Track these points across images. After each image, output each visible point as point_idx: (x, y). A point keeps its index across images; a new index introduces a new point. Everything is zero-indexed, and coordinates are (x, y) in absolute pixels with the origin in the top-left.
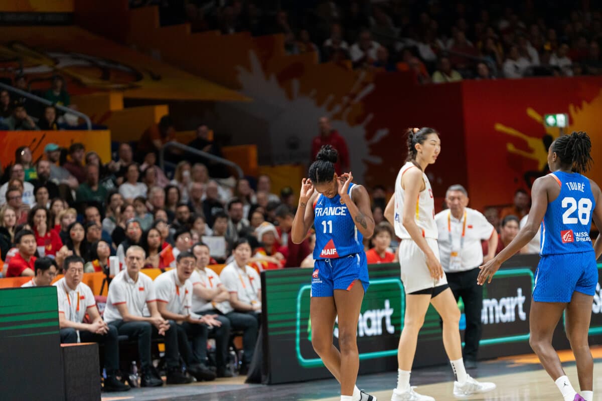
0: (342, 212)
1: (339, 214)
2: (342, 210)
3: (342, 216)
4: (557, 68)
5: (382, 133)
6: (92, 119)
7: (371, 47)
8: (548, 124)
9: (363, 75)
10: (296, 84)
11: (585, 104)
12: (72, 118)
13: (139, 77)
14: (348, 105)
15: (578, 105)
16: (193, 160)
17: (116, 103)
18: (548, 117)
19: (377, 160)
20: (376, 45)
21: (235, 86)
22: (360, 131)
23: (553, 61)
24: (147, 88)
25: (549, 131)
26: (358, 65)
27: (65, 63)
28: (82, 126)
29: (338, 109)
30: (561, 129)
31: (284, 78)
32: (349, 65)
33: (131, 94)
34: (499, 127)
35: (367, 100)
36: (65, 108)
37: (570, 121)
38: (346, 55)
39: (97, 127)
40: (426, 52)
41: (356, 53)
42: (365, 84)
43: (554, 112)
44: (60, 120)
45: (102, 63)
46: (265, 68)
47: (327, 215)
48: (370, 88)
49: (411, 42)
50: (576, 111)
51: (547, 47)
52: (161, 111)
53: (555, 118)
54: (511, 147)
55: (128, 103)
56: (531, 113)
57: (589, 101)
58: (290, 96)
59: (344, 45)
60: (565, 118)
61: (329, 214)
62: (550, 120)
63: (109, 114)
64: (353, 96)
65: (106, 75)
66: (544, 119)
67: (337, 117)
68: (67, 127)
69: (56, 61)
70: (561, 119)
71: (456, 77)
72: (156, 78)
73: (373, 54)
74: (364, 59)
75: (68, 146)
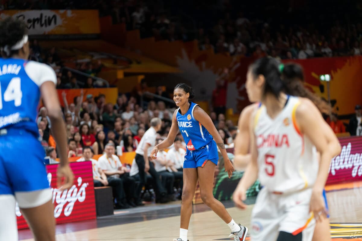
0: (190, 125)
1: (188, 127)
2: (189, 124)
3: (190, 127)
4: (325, 53)
6: (109, 82)
7: (238, 45)
8: (321, 80)
9: (235, 59)
10: (204, 64)
11: (338, 70)
12: (100, 82)
13: (131, 63)
15: (335, 71)
16: (157, 100)
17: (120, 75)
18: (321, 76)
19: (243, 98)
20: (241, 45)
21: (175, 65)
22: (234, 85)
23: (323, 50)
24: (135, 68)
25: (322, 83)
26: (233, 54)
27: (96, 57)
28: (104, 86)
30: (328, 82)
31: (198, 61)
32: (228, 54)
33: (127, 71)
35: (237, 70)
36: (96, 78)
37: (332, 78)
38: (227, 49)
39: (112, 86)
40: (264, 47)
41: (232, 49)
42: (236, 63)
43: (324, 74)
44: (95, 84)
45: (114, 56)
46: (190, 57)
48: (238, 65)
49: (257, 43)
50: (334, 73)
51: (320, 44)
52: (141, 77)
55: (126, 75)
56: (314, 74)
57: (340, 68)
59: (225, 45)
60: (330, 77)
62: (322, 78)
63: (117, 80)
65: (115, 62)
66: (319, 77)
68: (98, 86)
69: (92, 56)
70: (326, 78)
72: (139, 63)
73: (239, 49)
74: (235, 51)
75: (97, 95)
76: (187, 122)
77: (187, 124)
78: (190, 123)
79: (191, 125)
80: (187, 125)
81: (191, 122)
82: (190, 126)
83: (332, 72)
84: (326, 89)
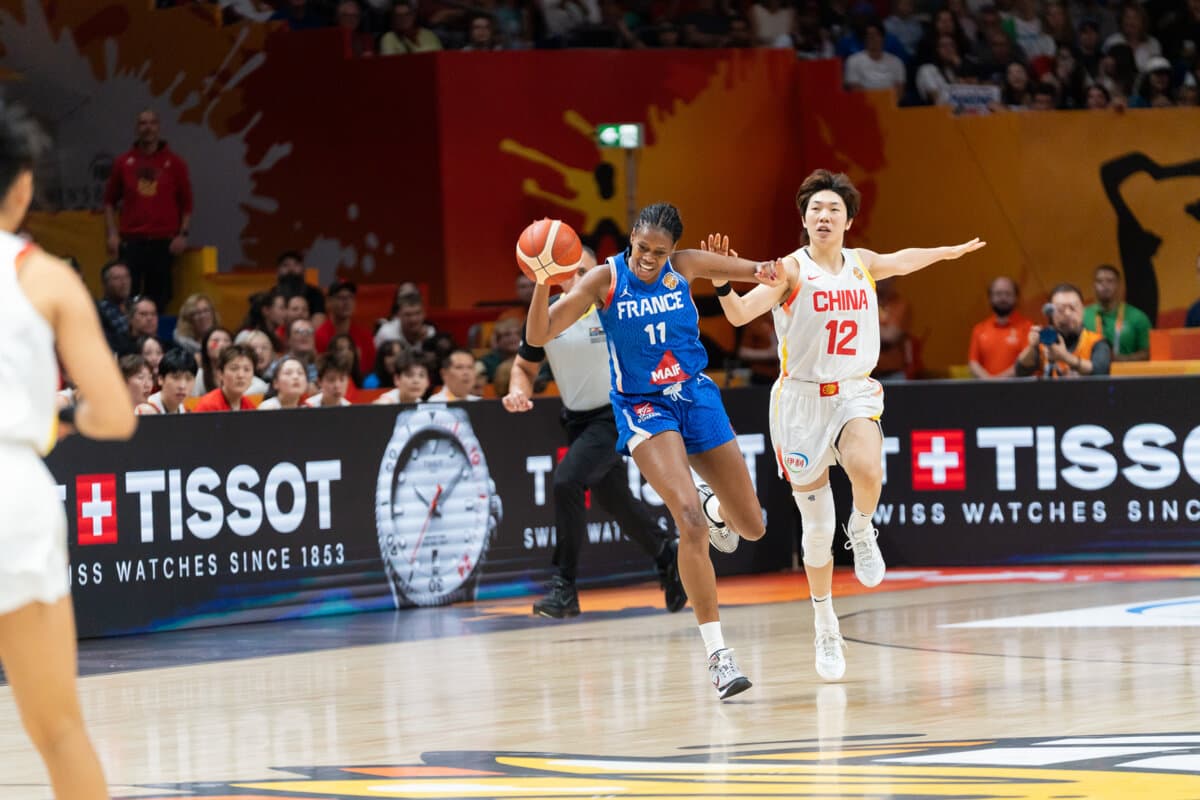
0: (677, 303)
2: (676, 299)
5: (279, 151)
8: (603, 143)
9: (245, 36)
10: (111, 47)
11: (679, 104)
14: (213, 94)
15: (667, 107)
18: (605, 128)
19: (269, 205)
22: (236, 145)
25: (607, 158)
29: (193, 100)
30: (629, 151)
31: (88, 35)
32: (218, 14)
34: (509, 146)
35: (250, 83)
37: (648, 137)
42: (247, 54)
43: (617, 120)
46: (51, 15)
47: (651, 312)
48: (258, 60)
50: (661, 119)
53: (618, 131)
54: (531, 187)
56: (573, 119)
57: (688, 101)
58: (100, 72)
60: (640, 134)
61: (656, 311)
62: (608, 135)
64: (225, 77)
66: (597, 134)
67: (192, 116)
70: (628, 135)
71: (428, 43)
76: (670, 295)
77: (669, 299)
78: (679, 296)
79: (680, 303)
80: (671, 305)
81: (680, 293)
82: (678, 305)
83: (653, 112)
84: (620, 182)
